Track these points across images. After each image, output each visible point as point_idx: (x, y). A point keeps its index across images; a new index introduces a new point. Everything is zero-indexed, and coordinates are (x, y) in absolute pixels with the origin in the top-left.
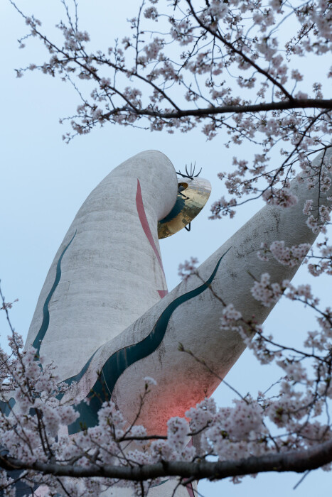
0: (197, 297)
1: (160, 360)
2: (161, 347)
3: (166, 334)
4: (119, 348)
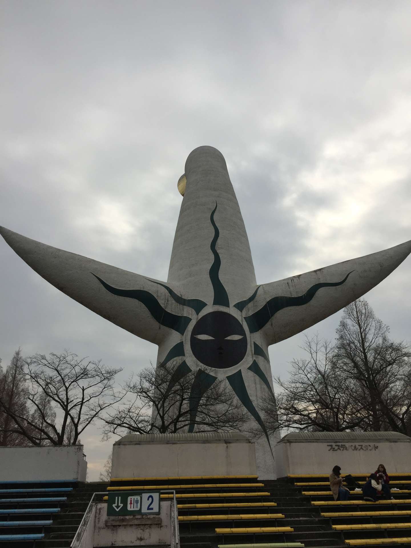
1: (306, 309)
2: (309, 304)
3: (313, 299)
4: (280, 295)
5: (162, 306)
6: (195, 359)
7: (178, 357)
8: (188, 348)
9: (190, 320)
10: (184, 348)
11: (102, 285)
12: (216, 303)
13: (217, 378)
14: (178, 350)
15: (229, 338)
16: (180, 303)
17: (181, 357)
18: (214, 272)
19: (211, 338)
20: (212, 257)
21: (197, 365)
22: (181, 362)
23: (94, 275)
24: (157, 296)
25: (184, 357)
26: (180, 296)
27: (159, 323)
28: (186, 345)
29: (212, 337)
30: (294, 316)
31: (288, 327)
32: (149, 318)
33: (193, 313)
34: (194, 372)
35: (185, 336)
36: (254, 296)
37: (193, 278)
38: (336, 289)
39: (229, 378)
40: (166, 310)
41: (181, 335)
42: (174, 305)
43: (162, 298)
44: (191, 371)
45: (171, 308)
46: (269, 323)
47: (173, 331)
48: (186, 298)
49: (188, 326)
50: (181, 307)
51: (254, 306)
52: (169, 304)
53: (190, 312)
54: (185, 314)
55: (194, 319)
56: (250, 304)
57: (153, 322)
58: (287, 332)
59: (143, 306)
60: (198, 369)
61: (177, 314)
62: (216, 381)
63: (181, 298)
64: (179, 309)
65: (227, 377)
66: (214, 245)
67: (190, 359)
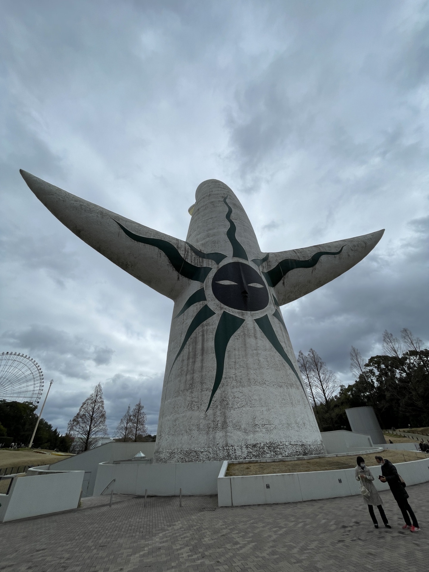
0: (333, 256)
1: (312, 272)
2: (314, 267)
3: (318, 263)
4: (290, 258)
5: (183, 256)
6: (217, 302)
7: (198, 302)
8: (209, 293)
9: (211, 269)
10: (205, 293)
11: (122, 231)
12: (234, 255)
13: (244, 320)
14: (199, 296)
15: (251, 285)
16: (200, 257)
17: (201, 302)
18: (231, 233)
19: (233, 283)
20: (228, 224)
21: (221, 308)
22: (202, 306)
23: (114, 220)
24: (178, 247)
25: (205, 302)
26: (200, 250)
27: (179, 272)
28: (207, 290)
29: (235, 282)
30: (303, 276)
31: (298, 287)
32: (168, 267)
33: (213, 264)
34: (218, 314)
35: (206, 283)
36: (266, 258)
37: (211, 238)
38: (335, 257)
39: (257, 321)
40: (186, 260)
41: (201, 283)
42: (193, 257)
43: (182, 249)
44: (214, 313)
45: (191, 259)
46: (281, 282)
47: (192, 281)
48: (205, 252)
49: (209, 275)
50: (201, 260)
51: (268, 265)
52: (189, 256)
53: (210, 263)
54: (205, 265)
55: (214, 268)
56: (264, 263)
57: (172, 271)
58: (295, 292)
59: (163, 254)
60: (222, 312)
61: (196, 266)
62: (244, 323)
63: (200, 252)
64: (198, 261)
65: (254, 319)
66: (228, 216)
67: (213, 303)
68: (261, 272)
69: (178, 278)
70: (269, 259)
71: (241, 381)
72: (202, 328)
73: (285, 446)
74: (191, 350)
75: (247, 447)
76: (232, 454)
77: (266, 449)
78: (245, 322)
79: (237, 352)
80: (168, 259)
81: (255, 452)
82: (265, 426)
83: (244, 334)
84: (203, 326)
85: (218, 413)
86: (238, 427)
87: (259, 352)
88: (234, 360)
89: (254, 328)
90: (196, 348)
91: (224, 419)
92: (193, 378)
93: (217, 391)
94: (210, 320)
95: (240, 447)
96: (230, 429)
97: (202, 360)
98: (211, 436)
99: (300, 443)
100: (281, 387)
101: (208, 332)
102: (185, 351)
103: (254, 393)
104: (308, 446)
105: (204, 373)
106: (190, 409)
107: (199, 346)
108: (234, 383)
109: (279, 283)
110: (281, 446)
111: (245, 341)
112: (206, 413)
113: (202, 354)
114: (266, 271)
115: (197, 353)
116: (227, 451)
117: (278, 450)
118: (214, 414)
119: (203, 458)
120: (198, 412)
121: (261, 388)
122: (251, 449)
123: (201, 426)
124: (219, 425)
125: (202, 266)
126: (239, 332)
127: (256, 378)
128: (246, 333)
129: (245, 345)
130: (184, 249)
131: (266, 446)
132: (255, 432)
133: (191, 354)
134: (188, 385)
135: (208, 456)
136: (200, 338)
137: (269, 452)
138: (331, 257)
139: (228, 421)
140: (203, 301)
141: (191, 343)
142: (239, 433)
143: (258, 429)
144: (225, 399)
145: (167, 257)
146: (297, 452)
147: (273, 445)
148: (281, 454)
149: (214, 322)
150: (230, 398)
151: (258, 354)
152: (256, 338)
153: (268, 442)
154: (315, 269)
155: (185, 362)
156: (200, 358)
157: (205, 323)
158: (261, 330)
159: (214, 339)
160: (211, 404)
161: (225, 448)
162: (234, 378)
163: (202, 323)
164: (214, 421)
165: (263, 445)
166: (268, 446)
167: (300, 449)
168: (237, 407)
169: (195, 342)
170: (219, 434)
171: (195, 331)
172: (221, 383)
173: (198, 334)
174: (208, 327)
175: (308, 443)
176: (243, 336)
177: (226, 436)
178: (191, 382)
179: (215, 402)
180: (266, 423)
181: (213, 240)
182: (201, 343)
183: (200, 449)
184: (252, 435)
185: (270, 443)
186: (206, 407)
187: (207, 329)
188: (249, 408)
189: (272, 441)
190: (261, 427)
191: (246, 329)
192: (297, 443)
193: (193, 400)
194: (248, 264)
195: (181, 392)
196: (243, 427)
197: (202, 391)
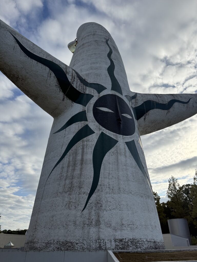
0: (183, 104)
1: (167, 114)
2: (169, 110)
3: (172, 108)
4: (152, 100)
5: (70, 80)
6: (97, 123)
7: (79, 122)
8: (90, 115)
9: (93, 96)
10: (87, 115)
11: (18, 45)
12: (113, 89)
13: (118, 141)
14: (81, 117)
15: (124, 115)
16: (84, 84)
17: (83, 122)
18: (111, 70)
19: (110, 111)
20: (109, 62)
21: (100, 129)
22: (83, 126)
23: (11, 34)
24: (66, 72)
25: (86, 122)
26: (84, 79)
27: (65, 94)
28: (88, 113)
29: (112, 111)
30: (159, 116)
31: (154, 123)
32: (56, 87)
33: (95, 92)
34: (97, 133)
35: (88, 107)
36: (135, 96)
37: (94, 70)
38: (184, 105)
39: (127, 143)
40: (72, 85)
41: (84, 107)
42: (79, 83)
43: (70, 74)
44: (94, 133)
45: (76, 85)
46: (143, 117)
47: (75, 104)
48: (88, 82)
49: (91, 100)
50: (84, 87)
51: (135, 102)
52: (75, 82)
53: (92, 91)
54: (87, 92)
55: (96, 96)
56: (133, 100)
57: (59, 91)
58: (152, 127)
59: (53, 75)
60: (101, 132)
61: (80, 91)
62: (117, 144)
63: (84, 80)
64: (82, 87)
65: (125, 142)
66: (109, 55)
67: (93, 124)
68: (131, 107)
69: (63, 99)
70: (137, 97)
71: (113, 189)
72: (83, 143)
73: (143, 242)
74: (71, 160)
75: (115, 241)
76: (103, 246)
77: (129, 243)
78: (118, 142)
79: (111, 166)
80: (57, 80)
81: (121, 245)
82: (130, 226)
83: (117, 152)
84: (83, 142)
85: (93, 213)
86: (109, 225)
87: (128, 168)
88: (108, 172)
89: (125, 149)
90: (76, 158)
91: (98, 218)
92: (72, 183)
93: (93, 195)
94: (90, 137)
95: (110, 241)
96: (102, 226)
97: (81, 169)
98: (86, 231)
99: (153, 241)
100: (142, 197)
101: (88, 146)
102: (65, 160)
103: (123, 199)
104: (158, 243)
105: (82, 180)
106: (68, 208)
107: (79, 157)
108: (108, 190)
109: (141, 118)
110: (141, 241)
111: (117, 158)
112: (82, 212)
113: (82, 164)
114: (134, 107)
115: (76, 162)
116: (99, 244)
117: (138, 245)
118: (90, 213)
119: (78, 248)
120: (75, 211)
121: (128, 196)
122: (118, 243)
123: (78, 223)
124: (93, 222)
125: (85, 92)
126: (112, 150)
127: (125, 188)
128: (119, 152)
129: (117, 161)
130: (71, 75)
131: (130, 241)
132: (121, 230)
133: (71, 163)
134: (67, 188)
135: (82, 247)
136: (80, 151)
137: (132, 246)
138: (181, 105)
139: (101, 220)
140: (85, 122)
141: (72, 154)
142: (109, 229)
143: (124, 228)
144: (99, 202)
145: (56, 79)
146: (151, 247)
147: (135, 241)
148: (141, 248)
149: (93, 140)
150: (104, 201)
151: (126, 169)
152: (126, 156)
153: (131, 238)
154: (169, 111)
155: (65, 169)
156: (79, 167)
157: (85, 139)
158: (129, 151)
159: (92, 152)
160: (88, 205)
161: (97, 241)
162: (108, 186)
163: (83, 139)
164: (89, 219)
165: (128, 240)
166: (131, 241)
167: (152, 245)
168: (109, 209)
169: (76, 153)
170: (93, 230)
171: (76, 144)
172: (97, 188)
173: (78, 147)
174: (88, 143)
175: (158, 241)
176: (116, 154)
177: (99, 231)
178: (70, 186)
179: (91, 203)
180: (131, 224)
181: (96, 73)
182: (81, 155)
183: (75, 241)
184: (119, 232)
185: (133, 239)
186: (82, 207)
187: (87, 144)
188: (118, 211)
189: (134, 237)
190: (127, 226)
191: (119, 148)
192: (151, 240)
193: (71, 200)
194: (123, 98)
195: (59, 194)
196: (112, 225)
197: (80, 194)
